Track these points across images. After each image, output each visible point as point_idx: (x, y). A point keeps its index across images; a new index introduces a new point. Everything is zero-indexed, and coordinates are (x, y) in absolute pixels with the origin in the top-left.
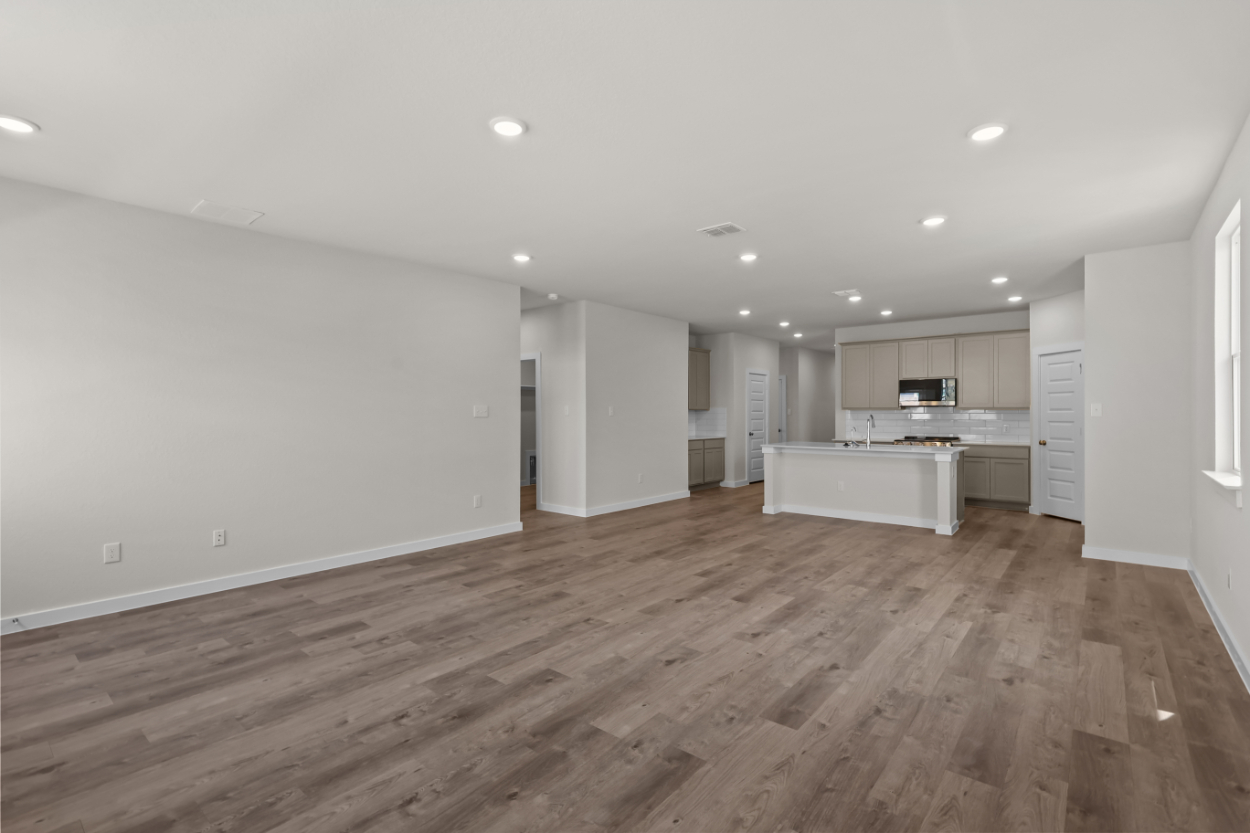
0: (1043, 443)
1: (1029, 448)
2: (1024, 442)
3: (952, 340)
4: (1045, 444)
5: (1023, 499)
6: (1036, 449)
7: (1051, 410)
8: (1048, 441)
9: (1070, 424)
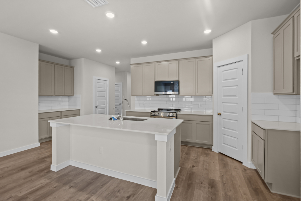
0: (219, 114)
1: (212, 116)
2: (209, 112)
3: (177, 62)
4: (220, 115)
5: (209, 142)
6: (216, 117)
7: (224, 96)
8: (222, 113)
9: (236, 104)
